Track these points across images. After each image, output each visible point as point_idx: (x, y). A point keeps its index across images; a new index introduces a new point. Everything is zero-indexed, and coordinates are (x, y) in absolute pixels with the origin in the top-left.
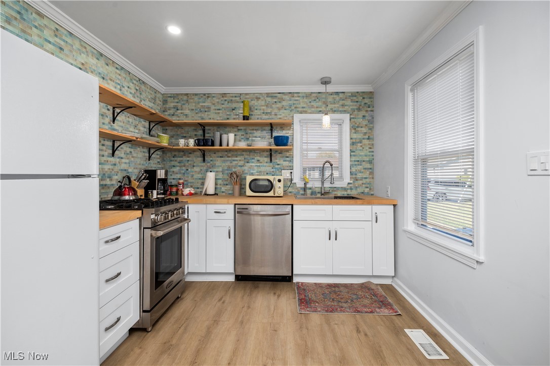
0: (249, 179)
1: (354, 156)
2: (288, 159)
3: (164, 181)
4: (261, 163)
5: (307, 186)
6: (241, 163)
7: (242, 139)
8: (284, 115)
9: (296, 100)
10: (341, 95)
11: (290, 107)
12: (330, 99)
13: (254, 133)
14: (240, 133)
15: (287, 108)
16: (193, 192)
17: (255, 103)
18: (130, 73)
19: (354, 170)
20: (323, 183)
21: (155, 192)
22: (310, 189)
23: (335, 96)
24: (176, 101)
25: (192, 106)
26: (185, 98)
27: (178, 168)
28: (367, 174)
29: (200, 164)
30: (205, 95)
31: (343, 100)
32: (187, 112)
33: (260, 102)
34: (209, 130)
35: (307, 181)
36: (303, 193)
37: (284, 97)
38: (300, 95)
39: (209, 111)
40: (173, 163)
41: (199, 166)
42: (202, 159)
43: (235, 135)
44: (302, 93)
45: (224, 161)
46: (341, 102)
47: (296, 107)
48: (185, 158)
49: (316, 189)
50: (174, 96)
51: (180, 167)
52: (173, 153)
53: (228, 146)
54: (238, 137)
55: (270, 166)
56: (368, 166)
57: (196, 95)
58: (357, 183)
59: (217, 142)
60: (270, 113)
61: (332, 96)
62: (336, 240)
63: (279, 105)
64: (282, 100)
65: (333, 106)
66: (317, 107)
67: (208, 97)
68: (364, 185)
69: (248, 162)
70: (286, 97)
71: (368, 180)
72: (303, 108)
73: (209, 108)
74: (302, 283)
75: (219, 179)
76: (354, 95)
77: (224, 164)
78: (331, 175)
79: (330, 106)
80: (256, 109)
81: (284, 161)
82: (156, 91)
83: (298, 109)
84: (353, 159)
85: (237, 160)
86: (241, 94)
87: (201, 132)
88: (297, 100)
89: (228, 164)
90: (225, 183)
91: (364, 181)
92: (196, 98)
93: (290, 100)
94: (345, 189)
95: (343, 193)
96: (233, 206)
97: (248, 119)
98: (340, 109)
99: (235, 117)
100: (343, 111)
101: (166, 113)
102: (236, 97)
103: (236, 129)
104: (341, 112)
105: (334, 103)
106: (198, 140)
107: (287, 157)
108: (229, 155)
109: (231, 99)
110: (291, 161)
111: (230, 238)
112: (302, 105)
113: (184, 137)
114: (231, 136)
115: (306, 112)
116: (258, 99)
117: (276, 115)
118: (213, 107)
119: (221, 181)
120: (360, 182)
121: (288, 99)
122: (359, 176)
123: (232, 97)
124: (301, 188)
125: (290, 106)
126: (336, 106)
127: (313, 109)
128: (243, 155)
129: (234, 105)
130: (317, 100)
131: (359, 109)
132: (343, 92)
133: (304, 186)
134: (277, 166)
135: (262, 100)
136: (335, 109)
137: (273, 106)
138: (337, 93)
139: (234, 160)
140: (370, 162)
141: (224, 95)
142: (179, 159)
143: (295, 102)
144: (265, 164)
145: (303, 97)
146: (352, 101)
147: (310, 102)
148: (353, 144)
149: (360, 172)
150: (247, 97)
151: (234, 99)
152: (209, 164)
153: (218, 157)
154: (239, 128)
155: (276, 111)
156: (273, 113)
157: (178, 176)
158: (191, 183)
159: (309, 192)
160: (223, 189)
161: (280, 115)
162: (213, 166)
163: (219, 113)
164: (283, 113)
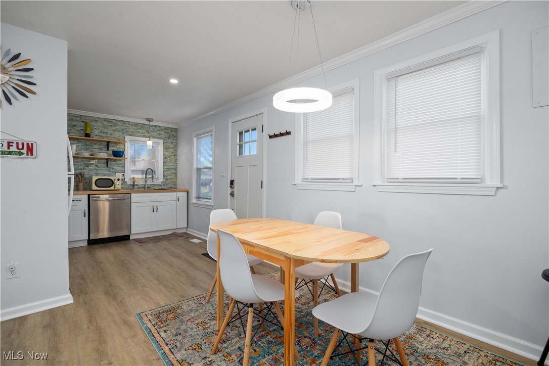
0: (95, 178)
1: (166, 165)
4: (99, 167)
5: (135, 183)
7: (82, 149)
10: (158, 128)
12: (151, 129)
14: (80, 145)
15: (120, 131)
17: (94, 124)
19: (165, 174)
20: (146, 181)
22: (137, 185)
23: (154, 128)
28: (173, 177)
31: (159, 131)
33: (98, 123)
35: (134, 180)
36: (132, 188)
37: (117, 123)
38: (130, 123)
44: (131, 122)
47: (127, 131)
49: (141, 185)
55: (106, 170)
56: (174, 171)
58: (167, 182)
60: (107, 133)
62: (157, 212)
63: (114, 128)
64: (116, 125)
66: (142, 133)
68: (171, 183)
69: (87, 167)
70: (120, 123)
71: (174, 180)
72: (132, 132)
74: (137, 239)
76: (166, 128)
78: (152, 177)
79: (151, 134)
80: (95, 129)
81: (118, 167)
83: (128, 133)
84: (165, 167)
86: (81, 116)
88: (128, 127)
91: (172, 180)
93: (123, 126)
94: (160, 185)
95: (159, 187)
96: (87, 196)
97: (89, 137)
98: (157, 136)
104: (158, 138)
105: (154, 132)
107: (120, 164)
109: (72, 117)
110: (124, 166)
111: (85, 216)
112: (131, 130)
115: (134, 135)
116: (96, 121)
117: (111, 134)
120: (170, 181)
121: (121, 124)
122: (169, 177)
124: (131, 185)
125: (123, 130)
126: (155, 134)
127: (139, 134)
128: (83, 161)
130: (142, 129)
131: (169, 138)
132: (159, 126)
133: (133, 184)
134: (112, 170)
135: (100, 123)
136: (154, 136)
137: (110, 128)
138: (155, 126)
140: (176, 169)
143: (126, 128)
144: (102, 168)
145: (132, 125)
146: (165, 132)
147: (137, 129)
148: (165, 158)
149: (169, 175)
150: (87, 118)
151: (74, 118)
155: (112, 132)
156: (109, 133)
159: (136, 187)
161: (115, 135)
164: (117, 134)
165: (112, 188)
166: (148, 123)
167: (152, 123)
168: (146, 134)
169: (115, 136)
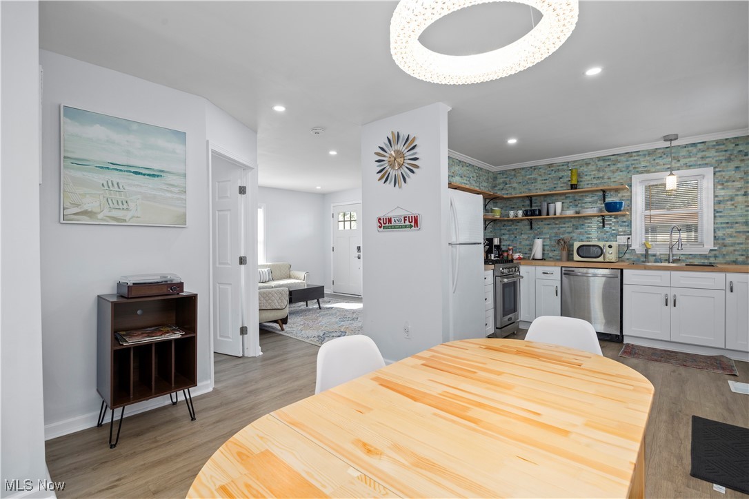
0: (577, 245)
1: (720, 217)
2: (624, 224)
3: (498, 247)
4: (592, 229)
5: (649, 253)
6: (570, 229)
7: (570, 206)
8: (619, 177)
9: (634, 160)
10: (700, 146)
11: (627, 169)
12: (684, 152)
13: (583, 199)
14: (568, 201)
15: (624, 169)
16: (522, 257)
17: (584, 169)
19: (720, 234)
20: (671, 248)
21: (493, 255)
22: (654, 255)
23: (690, 148)
24: (505, 176)
25: (520, 179)
26: (513, 173)
27: (507, 236)
29: (528, 232)
30: (531, 168)
31: (703, 151)
32: (515, 185)
33: (590, 167)
34: (536, 199)
35: (648, 246)
36: (644, 260)
37: (619, 158)
38: (640, 153)
39: (536, 182)
40: (503, 232)
41: (526, 234)
42: (530, 227)
43: (563, 203)
44: (643, 151)
45: (552, 228)
46: (700, 155)
47: (635, 168)
48: (513, 227)
49: (662, 256)
50: (503, 173)
51: (509, 234)
52: (503, 223)
53: (555, 214)
54: (566, 205)
55: (602, 232)
57: (523, 169)
58: (724, 250)
59: (544, 211)
60: (602, 178)
61: (687, 149)
62: (675, 306)
63: (613, 168)
64: (618, 161)
65: (688, 160)
66: (664, 165)
67: (535, 169)
68: (736, 253)
69: (577, 229)
70: (623, 158)
71: (743, 246)
72: (646, 167)
73: (535, 179)
74: (633, 345)
75: (546, 245)
77: (551, 231)
78: (679, 241)
79: (683, 161)
80: (586, 175)
81: (620, 226)
82: (488, 172)
83: (637, 170)
84: (719, 220)
85: (564, 227)
86: (568, 162)
87: (528, 202)
88: (636, 160)
89: (556, 230)
90: (553, 249)
91: (737, 247)
92: (523, 172)
93: (627, 161)
94: (705, 257)
95: (703, 261)
96: (559, 269)
97: (576, 189)
98: (699, 163)
99: (562, 185)
100: (703, 164)
101: (496, 188)
102: (563, 165)
103: (563, 197)
104: (700, 166)
105: (690, 157)
106: (527, 211)
107: (625, 222)
108: (557, 222)
109: (558, 168)
110: (630, 225)
111: (556, 295)
112: (643, 164)
113: (513, 208)
114: (559, 205)
115: (648, 172)
116: (587, 164)
117: (609, 178)
118: (540, 178)
119: (548, 247)
120: (731, 249)
121: (625, 159)
122: (729, 241)
123: (560, 166)
124: (642, 255)
125: (628, 167)
126: (692, 159)
127: (658, 167)
128: (571, 222)
129: (561, 174)
130: (665, 156)
131: (729, 160)
132: (703, 142)
133: (644, 253)
134: (610, 232)
135: (593, 165)
136: (691, 163)
137: (606, 169)
138: (694, 145)
139: (562, 227)
140: (748, 223)
141: (550, 165)
142: (508, 228)
145: (645, 155)
146: (717, 151)
147: (654, 160)
148: (718, 202)
149: (731, 237)
150: (576, 164)
151: (560, 168)
152: (536, 232)
153: (545, 225)
154: (567, 195)
155: (610, 174)
156: (606, 177)
157: (508, 243)
158: (519, 249)
159: (652, 259)
160: (551, 255)
161: (615, 178)
162: (541, 233)
163: (545, 183)
164: (619, 175)
165: (601, 259)
168: (675, 164)
169: (613, 179)
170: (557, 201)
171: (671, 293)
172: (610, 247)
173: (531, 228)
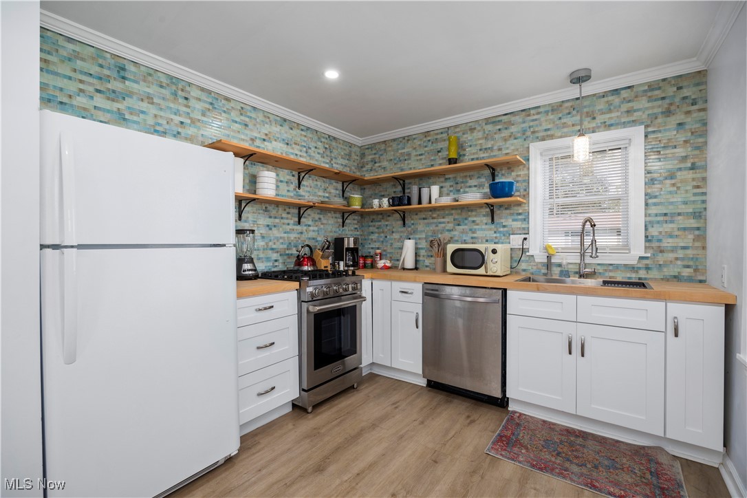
0: (451, 248)
1: (655, 204)
2: (520, 217)
3: (354, 251)
4: (478, 225)
5: (553, 261)
6: (450, 226)
7: (451, 191)
8: (513, 148)
9: (533, 120)
10: (624, 94)
11: (524, 134)
12: (601, 105)
13: (467, 182)
14: (448, 184)
15: (519, 135)
16: (388, 264)
17: (468, 137)
18: (317, 131)
19: (654, 231)
20: (582, 256)
23: (610, 98)
24: (374, 152)
25: (390, 155)
26: (383, 147)
27: (377, 235)
28: (688, 239)
29: (400, 229)
30: (404, 138)
31: (629, 101)
32: (385, 164)
33: (475, 134)
34: (410, 183)
35: (551, 252)
36: (545, 271)
37: (513, 119)
38: (540, 110)
39: (409, 159)
40: (371, 229)
41: (398, 232)
42: (401, 222)
43: (441, 187)
44: (544, 106)
45: (428, 224)
46: (625, 107)
47: (533, 132)
48: (383, 223)
49: (570, 266)
50: (372, 147)
51: (379, 233)
52: (372, 217)
53: (430, 202)
54: (445, 190)
55: (491, 229)
56: (692, 223)
57: (394, 140)
58: (661, 258)
59: (415, 199)
60: (491, 149)
61: (606, 99)
62: (583, 355)
63: (505, 133)
64: (511, 124)
65: (608, 116)
66: (573, 125)
67: (408, 140)
68: (679, 263)
69: (459, 225)
70: (518, 119)
71: (689, 252)
72: (546, 130)
73: (409, 154)
74: (521, 414)
75: (422, 248)
76: (652, 87)
77: (428, 229)
78: (592, 244)
79: (600, 119)
80: (471, 146)
81: (514, 220)
82: (351, 145)
83: (537, 135)
84: (653, 210)
85: (444, 223)
86: (448, 128)
87: (399, 188)
88: (536, 120)
89: (432, 228)
90: (429, 254)
91: (680, 254)
92: (394, 145)
93: (524, 122)
94: (633, 268)
95: (628, 275)
96: (422, 286)
97: (456, 163)
98: (623, 120)
99: (441, 162)
100: (629, 122)
101: (364, 169)
102: (442, 133)
103: (442, 179)
104: (624, 125)
105: (610, 111)
106: (393, 198)
107: (520, 214)
108: (434, 216)
109: (436, 137)
110: (526, 220)
111: (417, 327)
112: (545, 126)
113: (375, 196)
114: (435, 189)
115: (552, 137)
116: (472, 130)
117: (500, 149)
118: (414, 153)
119: (424, 251)
120: (671, 256)
121: (521, 120)
122: (668, 243)
123: (437, 134)
124: (543, 264)
125: (524, 132)
126: (613, 115)
127: (565, 130)
128: (452, 214)
129: (440, 145)
130: (574, 112)
131: (668, 113)
132: (629, 87)
133: (546, 261)
134: (502, 229)
135: (479, 131)
136: (612, 122)
137: (496, 136)
138: (616, 92)
139: (440, 223)
140: (699, 215)
141: (427, 133)
142: (377, 224)
143: (531, 124)
144: (484, 227)
145: (547, 112)
146: (650, 99)
147: (560, 118)
148: (650, 182)
149: (671, 236)
150: (457, 130)
151: (439, 137)
152: (410, 229)
153: (420, 219)
154: (447, 176)
155: (500, 143)
156: (495, 148)
157: (377, 245)
158: (390, 253)
159: (556, 270)
160: (427, 262)
161: (507, 148)
162: (415, 232)
163: (421, 160)
164: (512, 145)
165: (481, 271)
166: (573, 92)
167: (588, 89)
168: (587, 124)
169: (507, 150)
170: (434, 184)
171: (578, 333)
172: (494, 251)
173: (404, 224)
